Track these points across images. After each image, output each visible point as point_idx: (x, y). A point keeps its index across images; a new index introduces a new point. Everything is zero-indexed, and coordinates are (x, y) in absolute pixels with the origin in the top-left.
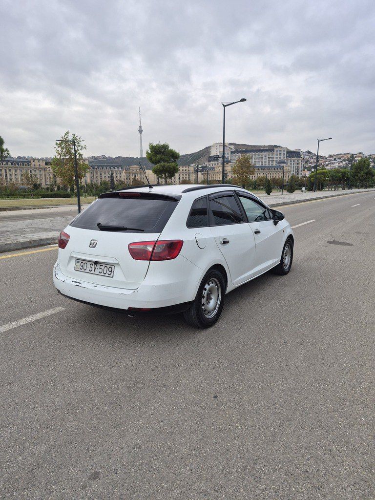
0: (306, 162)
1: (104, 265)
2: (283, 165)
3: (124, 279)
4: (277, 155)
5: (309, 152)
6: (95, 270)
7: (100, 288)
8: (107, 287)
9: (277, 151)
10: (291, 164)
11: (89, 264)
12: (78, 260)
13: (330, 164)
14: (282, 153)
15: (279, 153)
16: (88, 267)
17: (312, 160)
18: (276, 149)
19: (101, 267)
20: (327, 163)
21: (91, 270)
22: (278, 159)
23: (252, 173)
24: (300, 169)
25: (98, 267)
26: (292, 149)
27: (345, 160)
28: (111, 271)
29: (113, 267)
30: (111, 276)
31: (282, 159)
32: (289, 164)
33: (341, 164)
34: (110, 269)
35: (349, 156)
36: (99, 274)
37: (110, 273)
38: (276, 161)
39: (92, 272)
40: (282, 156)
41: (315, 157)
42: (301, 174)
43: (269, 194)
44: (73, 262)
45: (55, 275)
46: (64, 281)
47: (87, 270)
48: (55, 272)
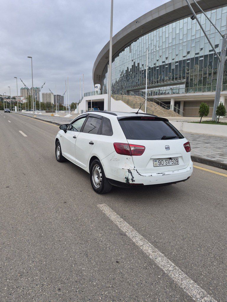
1: (173, 159)
3: (184, 164)
6: (169, 163)
7: (176, 172)
8: (178, 170)
11: (164, 160)
12: (155, 160)
16: (164, 162)
19: (172, 160)
21: (166, 164)
25: (170, 160)
34: (177, 160)
36: (173, 164)
37: (177, 162)
44: (152, 162)
45: (139, 174)
46: (151, 176)
47: (165, 164)
48: (138, 172)
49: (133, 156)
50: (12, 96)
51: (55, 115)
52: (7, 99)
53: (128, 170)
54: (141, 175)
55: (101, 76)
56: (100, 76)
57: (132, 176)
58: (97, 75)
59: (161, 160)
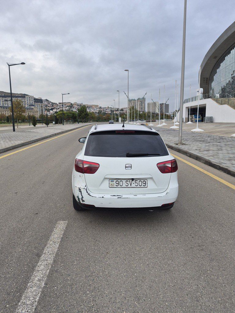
0: (46, 106)
1: (138, 180)
2: (32, 107)
3: (156, 187)
4: (27, 100)
5: (47, 100)
6: (131, 184)
7: (139, 196)
8: (145, 194)
9: (27, 98)
10: (37, 107)
11: (124, 181)
12: (112, 180)
13: (60, 108)
14: (31, 99)
15: (28, 99)
16: (124, 183)
17: (49, 105)
18: (26, 97)
19: (136, 182)
20: (58, 107)
21: (127, 185)
22: (29, 103)
23: (24, 111)
24: (44, 110)
25: (134, 182)
26: (37, 97)
27: (68, 106)
28: (145, 183)
29: (146, 181)
30: (146, 186)
31: (31, 103)
32: (36, 106)
33: (66, 109)
34: (144, 182)
35: (70, 104)
36: (136, 187)
37: (144, 185)
38: (28, 104)
39: (129, 186)
40: (31, 101)
41: (51, 103)
42: (44, 113)
43: (35, 126)
44: (107, 182)
45: (89, 194)
46: (103, 197)
47: (124, 186)
48: (87, 192)
49: (85, 174)
50: (120, 108)
51: (149, 125)
52: (116, 111)
53: (79, 188)
54: (90, 195)
55: (209, 79)
56: (207, 78)
57: (82, 195)
58: (204, 78)
59: (119, 181)
